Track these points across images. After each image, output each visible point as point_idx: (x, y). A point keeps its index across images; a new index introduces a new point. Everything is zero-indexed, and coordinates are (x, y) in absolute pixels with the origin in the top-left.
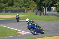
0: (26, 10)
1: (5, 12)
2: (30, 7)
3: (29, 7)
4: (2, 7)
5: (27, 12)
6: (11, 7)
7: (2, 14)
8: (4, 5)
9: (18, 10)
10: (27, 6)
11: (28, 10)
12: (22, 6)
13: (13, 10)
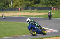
0: (52, 8)
1: (31, 9)
2: (57, 5)
3: (55, 5)
4: (28, 5)
5: (53, 9)
6: (37, 4)
7: (28, 12)
8: (30, 2)
9: (45, 8)
10: (54, 3)
11: (55, 7)
12: (49, 4)
13: (39, 8)
